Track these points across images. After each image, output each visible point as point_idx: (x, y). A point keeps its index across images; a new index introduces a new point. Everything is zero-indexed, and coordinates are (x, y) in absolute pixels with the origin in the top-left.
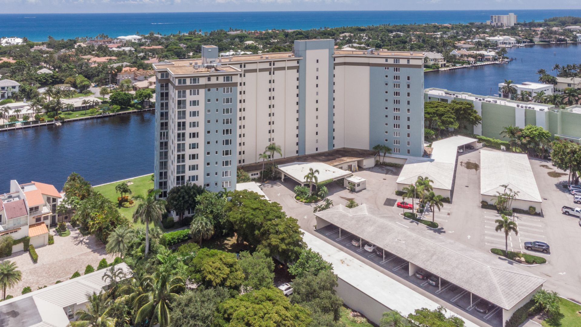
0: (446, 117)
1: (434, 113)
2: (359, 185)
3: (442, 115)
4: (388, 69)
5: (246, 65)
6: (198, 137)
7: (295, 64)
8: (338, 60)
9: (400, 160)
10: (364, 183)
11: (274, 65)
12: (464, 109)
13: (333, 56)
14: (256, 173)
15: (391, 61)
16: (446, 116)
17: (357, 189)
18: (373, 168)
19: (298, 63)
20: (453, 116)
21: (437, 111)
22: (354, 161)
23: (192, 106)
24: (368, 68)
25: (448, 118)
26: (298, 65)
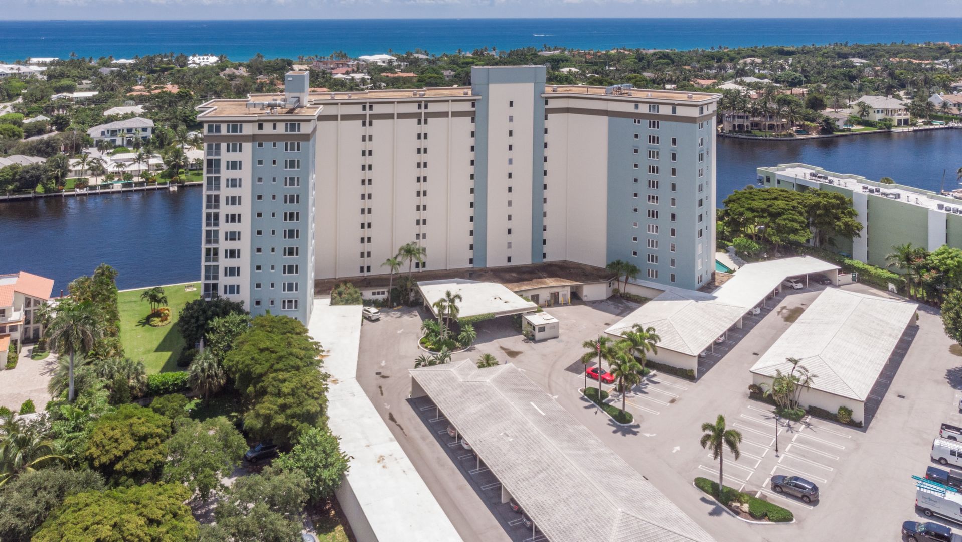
0: (785, 220)
1: (763, 210)
2: (542, 329)
3: (779, 214)
4: (639, 122)
5: (374, 106)
6: (239, 221)
7: (467, 107)
8: (552, 104)
9: (651, 291)
10: (555, 326)
11: (426, 107)
12: (825, 206)
13: (543, 96)
14: (381, 290)
15: (644, 109)
16: (785, 217)
17: (538, 335)
18: (602, 301)
19: (473, 106)
20: (802, 219)
21: (770, 206)
22: (564, 286)
23: (230, 170)
24: (605, 119)
25: (790, 221)
26: (473, 109)
